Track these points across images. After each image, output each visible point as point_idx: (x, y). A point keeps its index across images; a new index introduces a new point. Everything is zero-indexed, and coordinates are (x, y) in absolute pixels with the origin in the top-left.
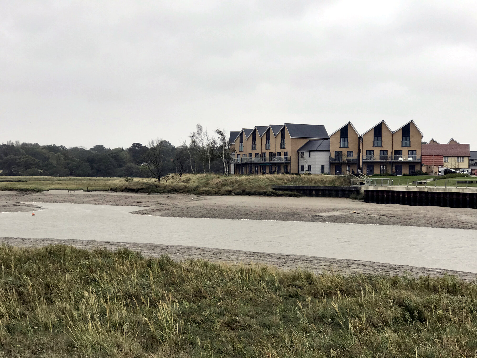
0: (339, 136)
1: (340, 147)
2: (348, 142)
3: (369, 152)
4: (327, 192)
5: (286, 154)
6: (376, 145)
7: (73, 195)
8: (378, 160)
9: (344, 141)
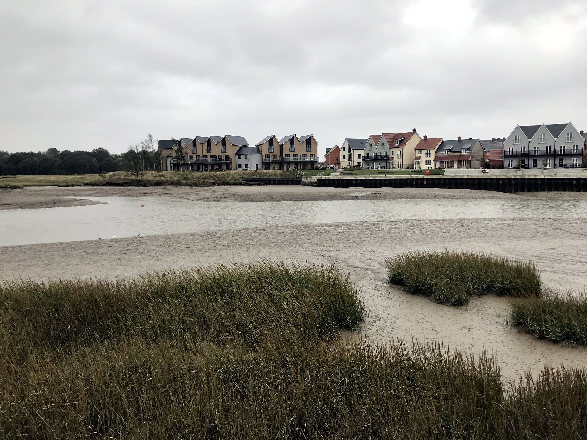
0: (268, 144)
1: (269, 152)
2: (273, 149)
3: (288, 155)
4: (281, 182)
5: (227, 156)
6: (291, 151)
7: (68, 190)
8: (293, 160)
9: (271, 148)
